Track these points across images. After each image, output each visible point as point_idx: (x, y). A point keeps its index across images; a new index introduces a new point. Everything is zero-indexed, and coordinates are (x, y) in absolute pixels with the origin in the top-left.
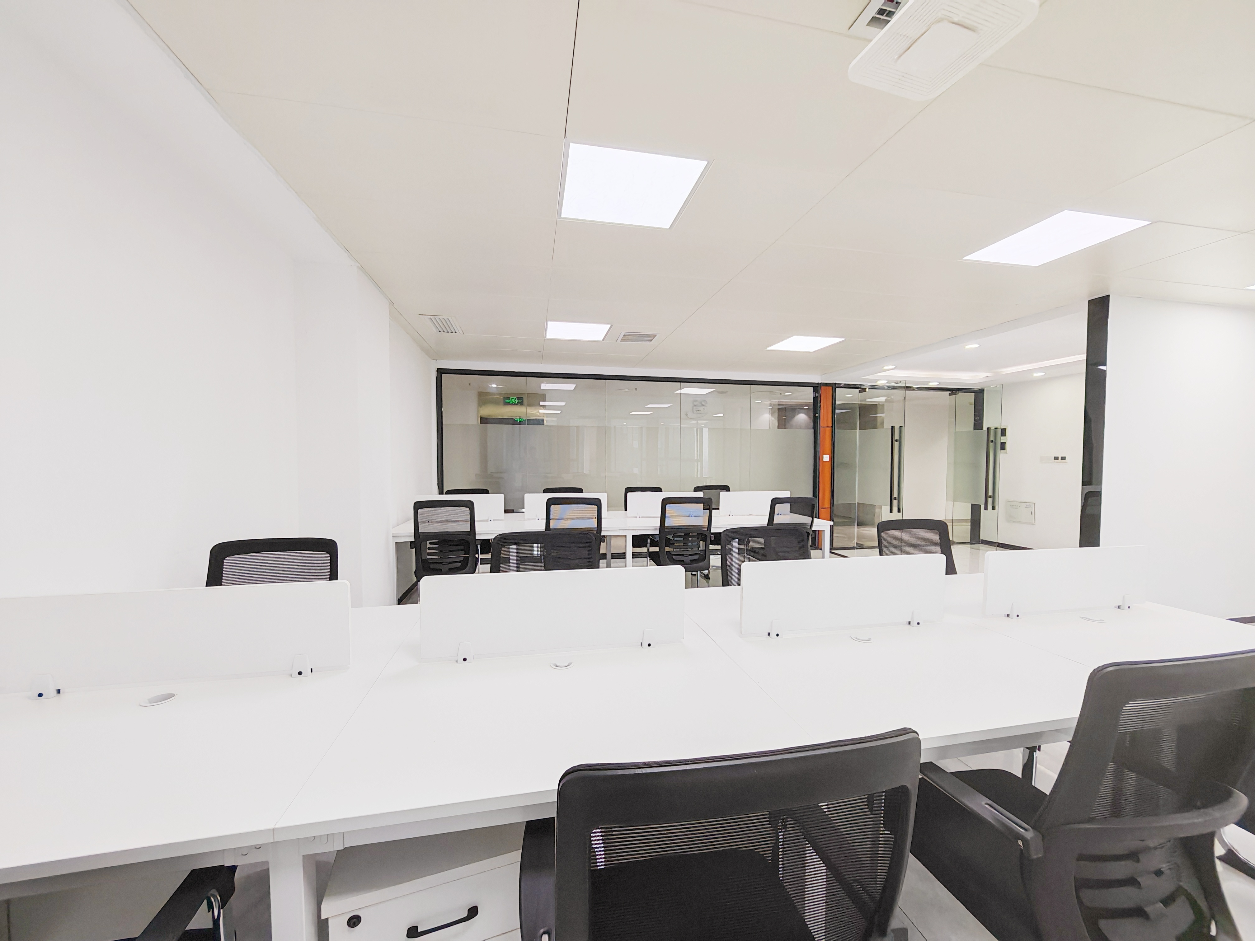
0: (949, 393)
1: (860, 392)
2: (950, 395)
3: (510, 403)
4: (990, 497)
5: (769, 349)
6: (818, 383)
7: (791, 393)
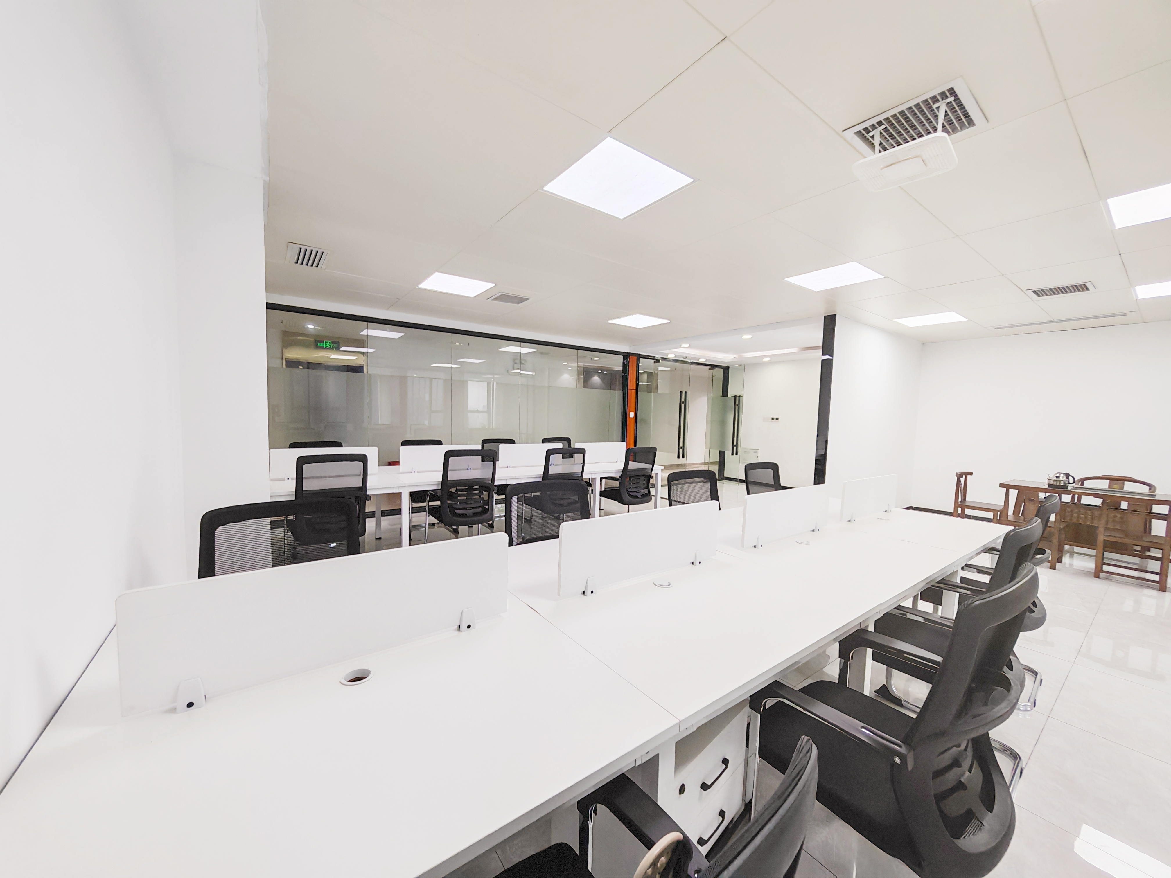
0: (709, 368)
1: (655, 362)
2: (710, 369)
3: (324, 347)
4: (735, 446)
5: (610, 322)
6: (627, 353)
7: (598, 359)
